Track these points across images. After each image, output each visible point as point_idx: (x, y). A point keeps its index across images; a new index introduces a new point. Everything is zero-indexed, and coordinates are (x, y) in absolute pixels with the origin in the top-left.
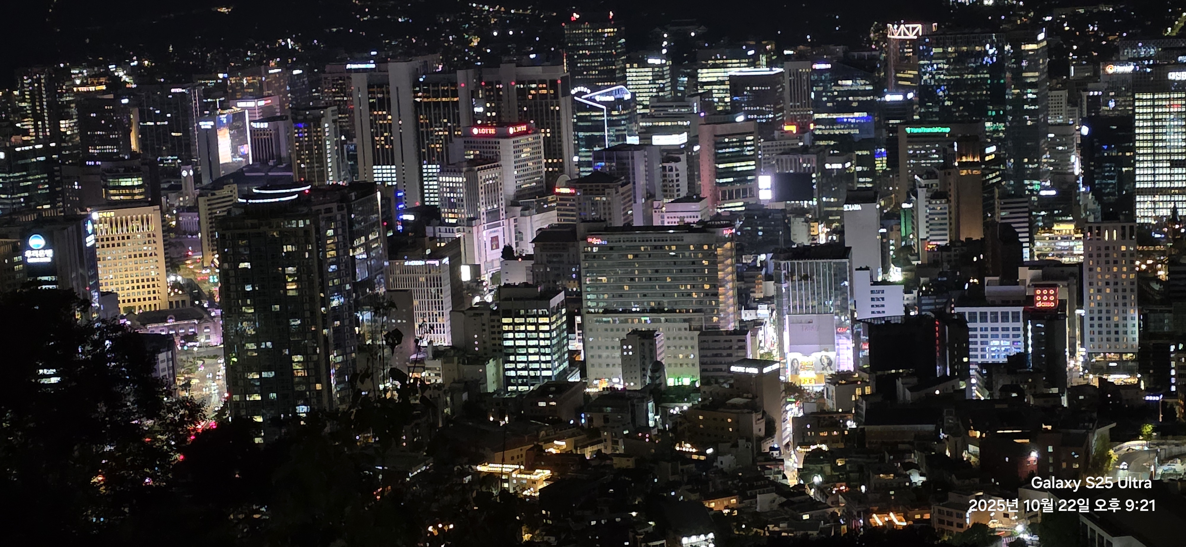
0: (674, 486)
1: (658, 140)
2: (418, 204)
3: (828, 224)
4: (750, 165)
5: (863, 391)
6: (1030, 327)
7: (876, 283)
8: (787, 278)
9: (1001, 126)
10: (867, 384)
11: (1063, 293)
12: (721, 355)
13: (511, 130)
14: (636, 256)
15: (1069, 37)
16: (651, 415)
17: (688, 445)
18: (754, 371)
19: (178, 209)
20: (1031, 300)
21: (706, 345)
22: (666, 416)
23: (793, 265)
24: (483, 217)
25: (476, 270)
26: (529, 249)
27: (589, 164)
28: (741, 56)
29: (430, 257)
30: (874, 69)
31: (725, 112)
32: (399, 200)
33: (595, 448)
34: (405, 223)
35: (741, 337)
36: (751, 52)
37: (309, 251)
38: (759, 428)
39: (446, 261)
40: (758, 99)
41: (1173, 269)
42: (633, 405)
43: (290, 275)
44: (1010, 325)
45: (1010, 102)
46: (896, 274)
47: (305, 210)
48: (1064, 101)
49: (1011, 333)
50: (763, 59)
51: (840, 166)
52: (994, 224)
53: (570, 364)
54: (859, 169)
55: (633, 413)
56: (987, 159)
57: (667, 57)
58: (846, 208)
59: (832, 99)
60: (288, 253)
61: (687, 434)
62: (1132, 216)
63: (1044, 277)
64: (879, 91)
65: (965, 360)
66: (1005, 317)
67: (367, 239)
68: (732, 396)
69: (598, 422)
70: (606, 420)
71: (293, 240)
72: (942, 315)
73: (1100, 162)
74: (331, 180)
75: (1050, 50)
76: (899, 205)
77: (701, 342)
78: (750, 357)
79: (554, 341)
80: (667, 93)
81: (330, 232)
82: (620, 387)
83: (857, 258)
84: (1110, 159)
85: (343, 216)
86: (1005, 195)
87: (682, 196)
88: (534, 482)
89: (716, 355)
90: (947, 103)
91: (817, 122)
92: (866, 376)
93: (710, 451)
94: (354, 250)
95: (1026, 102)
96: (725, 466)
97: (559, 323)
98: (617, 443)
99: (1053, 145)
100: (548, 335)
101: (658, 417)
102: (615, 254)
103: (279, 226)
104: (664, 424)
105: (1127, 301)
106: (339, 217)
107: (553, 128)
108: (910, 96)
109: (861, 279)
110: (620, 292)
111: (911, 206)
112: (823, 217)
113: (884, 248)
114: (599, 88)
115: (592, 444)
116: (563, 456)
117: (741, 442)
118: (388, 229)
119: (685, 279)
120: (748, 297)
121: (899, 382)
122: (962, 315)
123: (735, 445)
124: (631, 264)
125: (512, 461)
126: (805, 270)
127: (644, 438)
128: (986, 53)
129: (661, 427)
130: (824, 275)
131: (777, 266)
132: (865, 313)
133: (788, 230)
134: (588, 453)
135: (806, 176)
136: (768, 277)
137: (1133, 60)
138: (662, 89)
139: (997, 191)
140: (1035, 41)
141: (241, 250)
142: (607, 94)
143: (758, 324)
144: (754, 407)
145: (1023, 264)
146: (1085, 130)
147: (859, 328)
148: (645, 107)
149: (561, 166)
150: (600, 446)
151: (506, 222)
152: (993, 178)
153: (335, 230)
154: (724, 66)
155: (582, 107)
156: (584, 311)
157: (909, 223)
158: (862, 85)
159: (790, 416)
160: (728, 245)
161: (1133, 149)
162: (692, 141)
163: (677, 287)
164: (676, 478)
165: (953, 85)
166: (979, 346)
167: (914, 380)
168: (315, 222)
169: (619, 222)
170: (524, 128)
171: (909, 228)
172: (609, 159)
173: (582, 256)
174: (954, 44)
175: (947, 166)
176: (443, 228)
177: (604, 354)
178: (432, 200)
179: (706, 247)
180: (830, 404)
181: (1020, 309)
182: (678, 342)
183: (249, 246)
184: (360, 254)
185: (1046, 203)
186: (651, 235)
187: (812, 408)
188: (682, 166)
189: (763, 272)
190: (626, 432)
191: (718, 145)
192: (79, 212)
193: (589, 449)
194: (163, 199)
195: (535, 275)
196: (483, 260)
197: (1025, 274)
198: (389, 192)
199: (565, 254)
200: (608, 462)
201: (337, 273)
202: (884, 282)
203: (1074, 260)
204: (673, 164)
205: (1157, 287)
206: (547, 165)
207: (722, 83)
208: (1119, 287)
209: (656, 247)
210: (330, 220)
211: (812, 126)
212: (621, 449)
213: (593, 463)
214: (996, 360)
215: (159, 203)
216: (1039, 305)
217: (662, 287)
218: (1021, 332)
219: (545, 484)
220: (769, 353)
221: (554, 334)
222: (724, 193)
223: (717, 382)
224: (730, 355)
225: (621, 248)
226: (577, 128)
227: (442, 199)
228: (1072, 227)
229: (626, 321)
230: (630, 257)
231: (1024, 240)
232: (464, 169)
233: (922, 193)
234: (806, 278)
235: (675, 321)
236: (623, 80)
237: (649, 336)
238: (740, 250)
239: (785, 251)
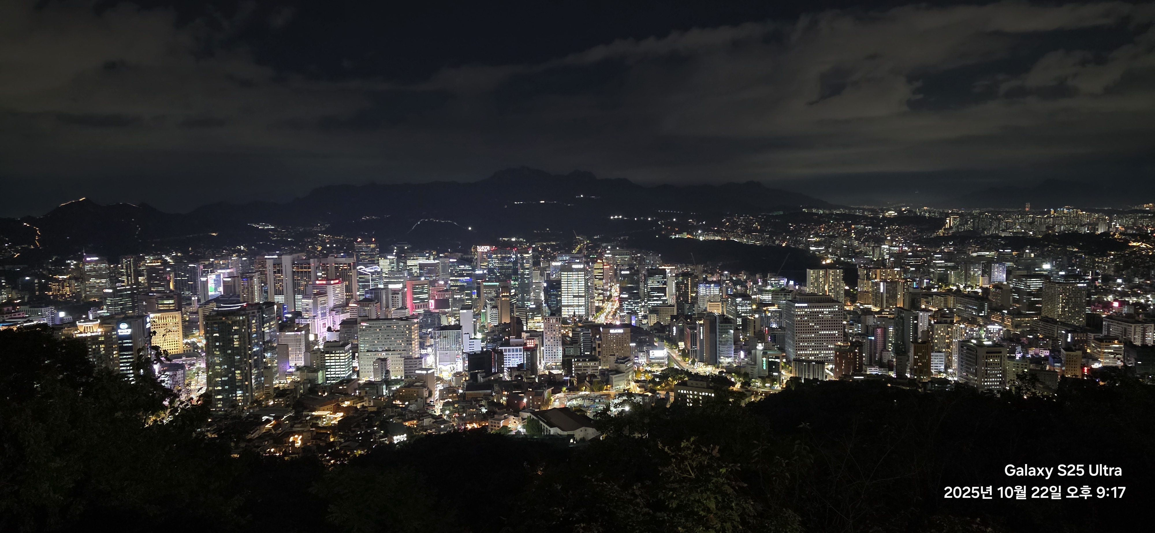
0: (392, 417)
1: (391, 286)
2: (293, 310)
3: (455, 317)
4: (426, 296)
5: (466, 379)
6: (525, 354)
7: (471, 339)
8: (438, 337)
9: (517, 283)
10: (467, 376)
11: (537, 341)
12: (412, 367)
13: (332, 282)
14: (380, 330)
15: (540, 253)
16: (384, 390)
17: (399, 401)
18: (424, 372)
19: (190, 313)
20: (526, 344)
21: (407, 363)
22: (390, 391)
23: (440, 332)
24: (320, 315)
25: (316, 335)
26: (338, 328)
27: (363, 295)
28: (424, 256)
29: (297, 331)
30: (472, 261)
31: (418, 276)
32: (284, 309)
33: (362, 404)
34: (287, 318)
35: (420, 360)
36: (427, 255)
37: (244, 329)
38: (426, 394)
39: (303, 332)
40: (430, 272)
41: (573, 332)
42: (377, 387)
43: (236, 339)
44: (519, 353)
45: (520, 275)
46: (479, 336)
47: (243, 312)
48: (539, 274)
49: (519, 356)
50: (432, 257)
51: (459, 296)
52: (514, 317)
53: (353, 372)
54: (467, 297)
55: (377, 390)
56: (512, 294)
57: (395, 256)
58: (461, 311)
59: (457, 272)
60: (235, 330)
61: (398, 397)
62: (560, 315)
63: (531, 336)
64: (474, 270)
65: (503, 366)
66: (517, 351)
67: (270, 324)
68: (416, 382)
69: (363, 394)
70: (366, 393)
71: (237, 325)
72: (494, 350)
73: (550, 296)
74: (256, 301)
75: (533, 257)
76: (480, 310)
77: (405, 362)
78: (424, 367)
79: (346, 363)
80: (395, 269)
81: (254, 321)
82: (373, 380)
83: (464, 330)
84: (554, 295)
85: (259, 315)
86: (517, 307)
87: (400, 307)
88: (336, 418)
89: (410, 367)
90: (498, 274)
91: (451, 280)
92: (467, 373)
93: (407, 403)
94: (264, 328)
95: (525, 274)
96: (412, 409)
97: (349, 356)
98: (370, 401)
99: (534, 290)
100: (344, 361)
101: (387, 391)
102: (372, 329)
103: (232, 319)
104: (389, 394)
105: (558, 344)
106: (257, 315)
107: (349, 282)
108: (485, 271)
109: (466, 338)
110: (374, 344)
111: (485, 311)
112: (453, 315)
113: (475, 326)
114: (368, 267)
115: (360, 402)
116: (348, 407)
117: (419, 399)
118: (279, 320)
119: (399, 338)
120: (424, 345)
121: (479, 375)
122: (501, 350)
123: (417, 401)
124: (378, 333)
125: (328, 410)
126: (445, 334)
127: (381, 399)
128: (511, 257)
129: (388, 395)
130: (452, 336)
131: (435, 333)
132: (467, 350)
133: (440, 319)
134: (359, 406)
135: (447, 300)
136: (432, 338)
137: (561, 261)
138: (393, 268)
139: (515, 305)
140: (528, 253)
141: (215, 328)
142: (371, 269)
143: (427, 355)
144: (424, 386)
145: (524, 331)
146: (545, 285)
147: (465, 355)
148: (386, 274)
149: (352, 296)
150: (364, 403)
151: (329, 317)
152: (514, 301)
153: (256, 321)
154: (417, 259)
155: (361, 274)
156: (359, 351)
157: (484, 317)
158: (467, 267)
159: (438, 389)
160: (416, 325)
161: (561, 291)
162: (404, 287)
163: (396, 341)
164: (393, 414)
165: (501, 268)
166: (508, 361)
167: (484, 374)
168: (248, 318)
169: (374, 317)
170: (337, 281)
171: (484, 319)
172: (371, 293)
173: (359, 330)
174: (500, 253)
175: (497, 297)
176: (303, 320)
177: (367, 368)
178: (300, 309)
179: (407, 326)
180: (453, 384)
181: (522, 347)
182: (396, 362)
183: (218, 327)
184: (266, 330)
185: (532, 310)
186: (387, 322)
187: (447, 386)
188: (400, 296)
189: (430, 335)
190: (374, 397)
191: (414, 288)
192: (144, 314)
193: (359, 404)
194: (183, 309)
195: (340, 337)
196: (319, 332)
197: (524, 335)
198: (281, 306)
199: (352, 329)
200: (366, 409)
201: (256, 338)
202: (475, 339)
203: (541, 330)
204: (397, 295)
205: (568, 339)
206: (346, 295)
207: (416, 266)
208: (556, 339)
209: (388, 326)
210: (254, 316)
211: (449, 282)
212: (372, 404)
213: (360, 410)
214: (513, 366)
215: (181, 310)
216: (528, 346)
217: (390, 341)
218: (522, 356)
219: (341, 419)
220: (431, 366)
221: (346, 360)
222: (416, 306)
223: (410, 377)
224: (416, 367)
225: (374, 327)
226: (359, 282)
227: (303, 308)
228: (540, 318)
229: (376, 355)
230: (378, 330)
231: (524, 323)
232: (312, 297)
233: (489, 306)
234: (445, 337)
235: (395, 354)
236: (378, 264)
237: (384, 360)
238: (421, 327)
239: (438, 327)
